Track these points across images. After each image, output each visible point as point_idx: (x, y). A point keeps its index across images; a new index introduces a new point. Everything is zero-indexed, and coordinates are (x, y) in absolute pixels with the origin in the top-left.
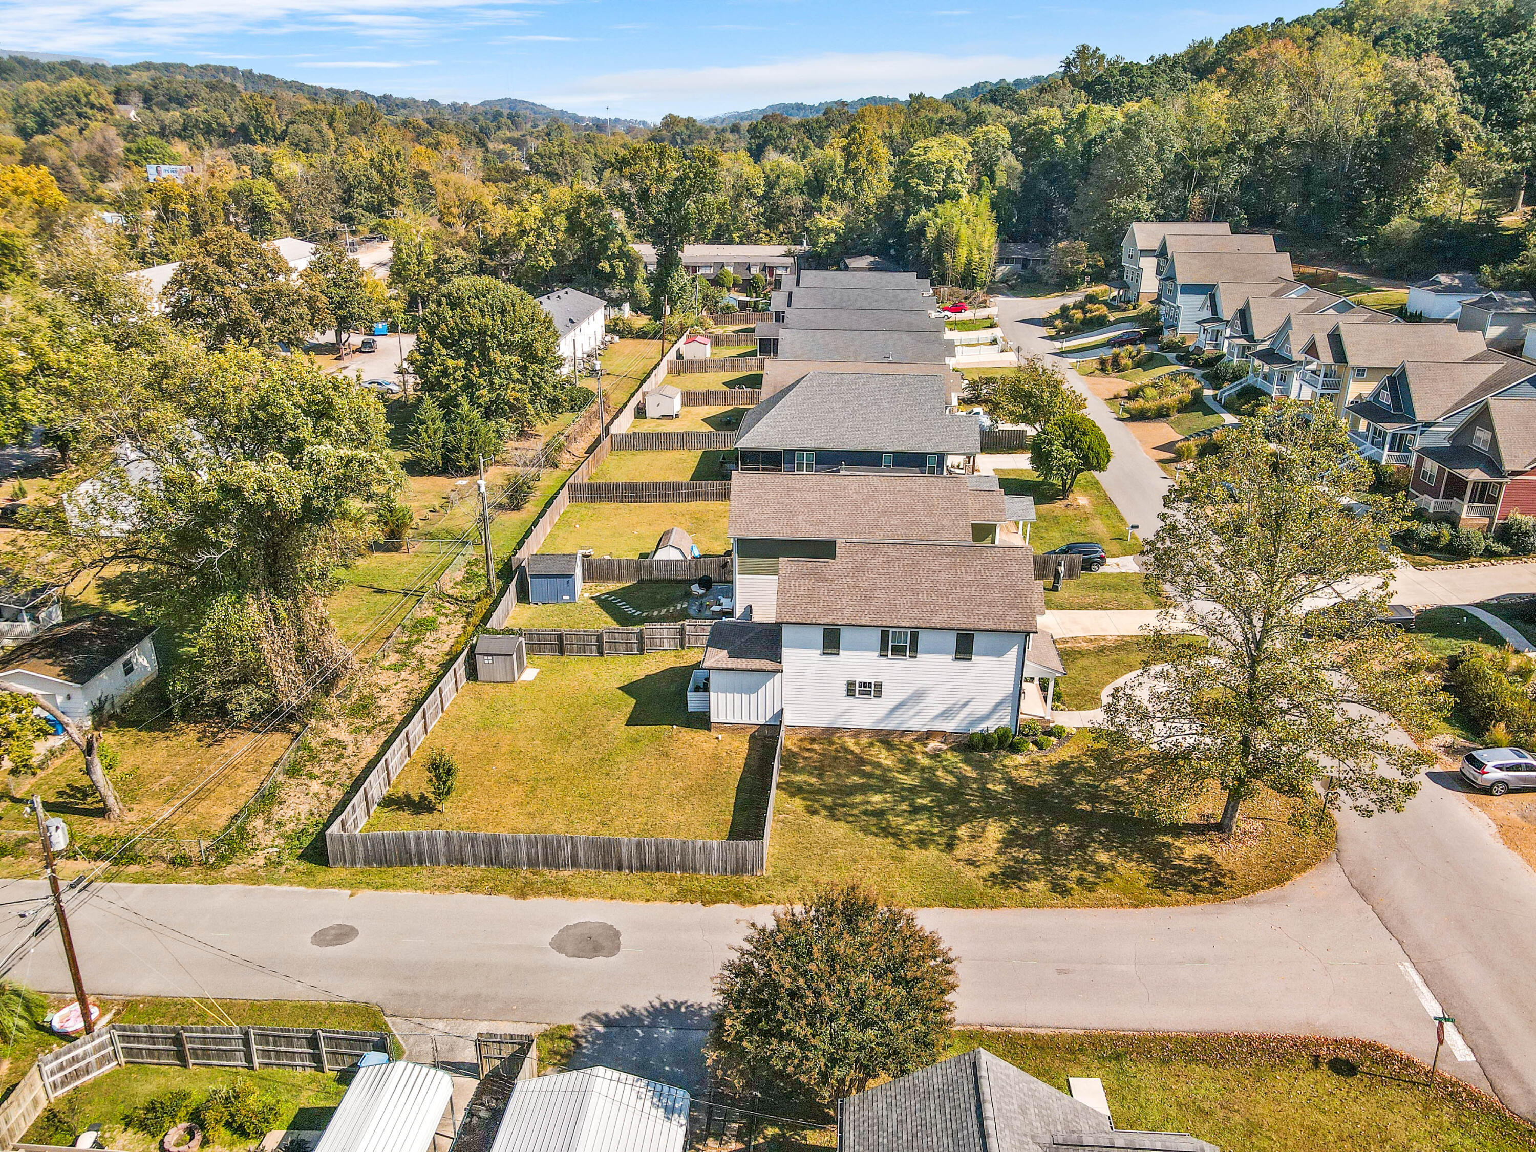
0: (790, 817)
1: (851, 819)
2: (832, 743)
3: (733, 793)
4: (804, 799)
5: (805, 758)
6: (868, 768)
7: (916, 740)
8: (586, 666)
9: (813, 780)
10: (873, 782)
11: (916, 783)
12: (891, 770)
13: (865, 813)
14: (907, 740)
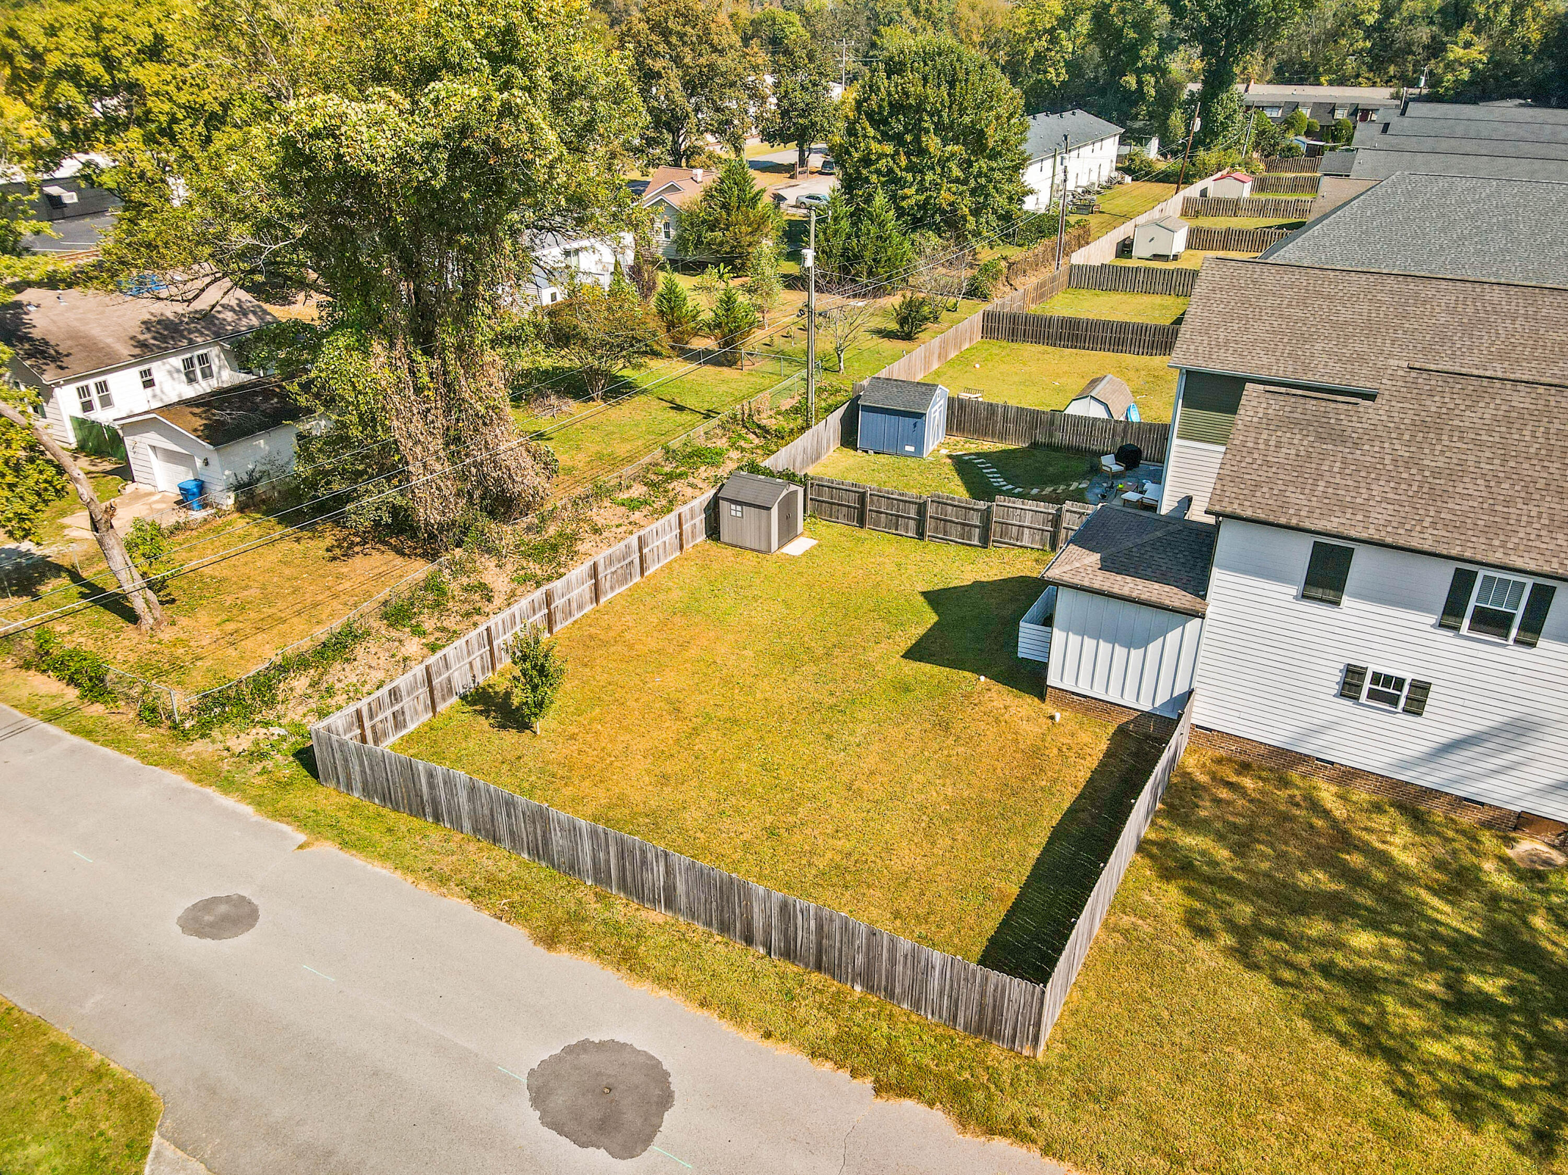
0: (1146, 927)
1: (1287, 975)
2: (1285, 783)
3: (1041, 837)
4: (1189, 892)
5: (1217, 801)
6: (1356, 860)
7: (1488, 825)
8: (889, 549)
9: (1222, 853)
10: (1364, 898)
11: (1473, 929)
12: (1411, 879)
13: (1326, 970)
14: (1467, 819)
